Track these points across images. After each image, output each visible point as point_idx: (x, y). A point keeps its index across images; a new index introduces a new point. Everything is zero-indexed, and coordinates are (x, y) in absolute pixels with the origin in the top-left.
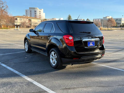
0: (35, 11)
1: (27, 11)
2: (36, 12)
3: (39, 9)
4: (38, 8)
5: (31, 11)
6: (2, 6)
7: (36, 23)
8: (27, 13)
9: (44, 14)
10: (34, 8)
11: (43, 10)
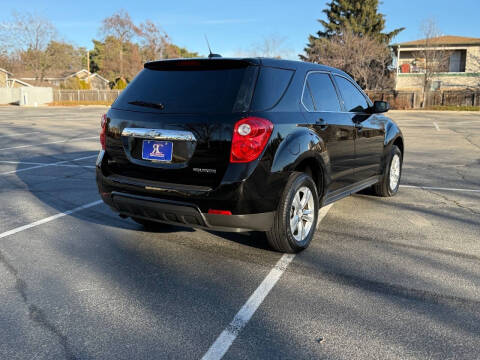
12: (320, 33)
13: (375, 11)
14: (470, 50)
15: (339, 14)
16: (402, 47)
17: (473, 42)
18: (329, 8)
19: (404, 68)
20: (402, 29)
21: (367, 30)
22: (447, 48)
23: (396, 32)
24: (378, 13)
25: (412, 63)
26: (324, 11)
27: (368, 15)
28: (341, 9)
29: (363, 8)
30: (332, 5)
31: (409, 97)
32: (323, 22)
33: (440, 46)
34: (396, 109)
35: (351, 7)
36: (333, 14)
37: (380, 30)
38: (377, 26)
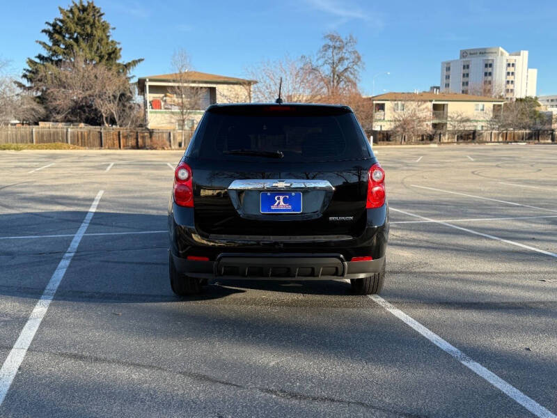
0: (486, 66)
1: (448, 69)
2: (489, 70)
3: (506, 54)
4: (501, 49)
5: (466, 67)
6: (336, 58)
7: (468, 120)
8: (448, 77)
9: (534, 73)
10: (483, 52)
11: (525, 54)
12: (40, 57)
13: (108, 37)
14: (220, 88)
15: (64, 37)
16: (150, 80)
17: (222, 80)
18: (51, 28)
19: (155, 104)
20: (140, 60)
21: (101, 57)
22: (201, 85)
23: (135, 63)
24: (110, 39)
25: (162, 99)
26: (44, 31)
27: (100, 41)
28: (68, 30)
29: (95, 32)
30: (54, 25)
31: (165, 136)
32: (44, 44)
33: (194, 82)
34: (155, 149)
35: (79, 30)
36: (57, 36)
37: (116, 58)
38: (113, 55)
